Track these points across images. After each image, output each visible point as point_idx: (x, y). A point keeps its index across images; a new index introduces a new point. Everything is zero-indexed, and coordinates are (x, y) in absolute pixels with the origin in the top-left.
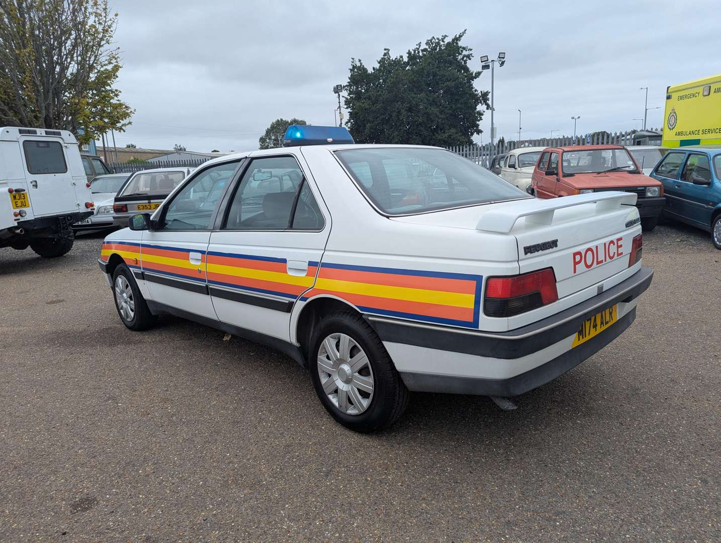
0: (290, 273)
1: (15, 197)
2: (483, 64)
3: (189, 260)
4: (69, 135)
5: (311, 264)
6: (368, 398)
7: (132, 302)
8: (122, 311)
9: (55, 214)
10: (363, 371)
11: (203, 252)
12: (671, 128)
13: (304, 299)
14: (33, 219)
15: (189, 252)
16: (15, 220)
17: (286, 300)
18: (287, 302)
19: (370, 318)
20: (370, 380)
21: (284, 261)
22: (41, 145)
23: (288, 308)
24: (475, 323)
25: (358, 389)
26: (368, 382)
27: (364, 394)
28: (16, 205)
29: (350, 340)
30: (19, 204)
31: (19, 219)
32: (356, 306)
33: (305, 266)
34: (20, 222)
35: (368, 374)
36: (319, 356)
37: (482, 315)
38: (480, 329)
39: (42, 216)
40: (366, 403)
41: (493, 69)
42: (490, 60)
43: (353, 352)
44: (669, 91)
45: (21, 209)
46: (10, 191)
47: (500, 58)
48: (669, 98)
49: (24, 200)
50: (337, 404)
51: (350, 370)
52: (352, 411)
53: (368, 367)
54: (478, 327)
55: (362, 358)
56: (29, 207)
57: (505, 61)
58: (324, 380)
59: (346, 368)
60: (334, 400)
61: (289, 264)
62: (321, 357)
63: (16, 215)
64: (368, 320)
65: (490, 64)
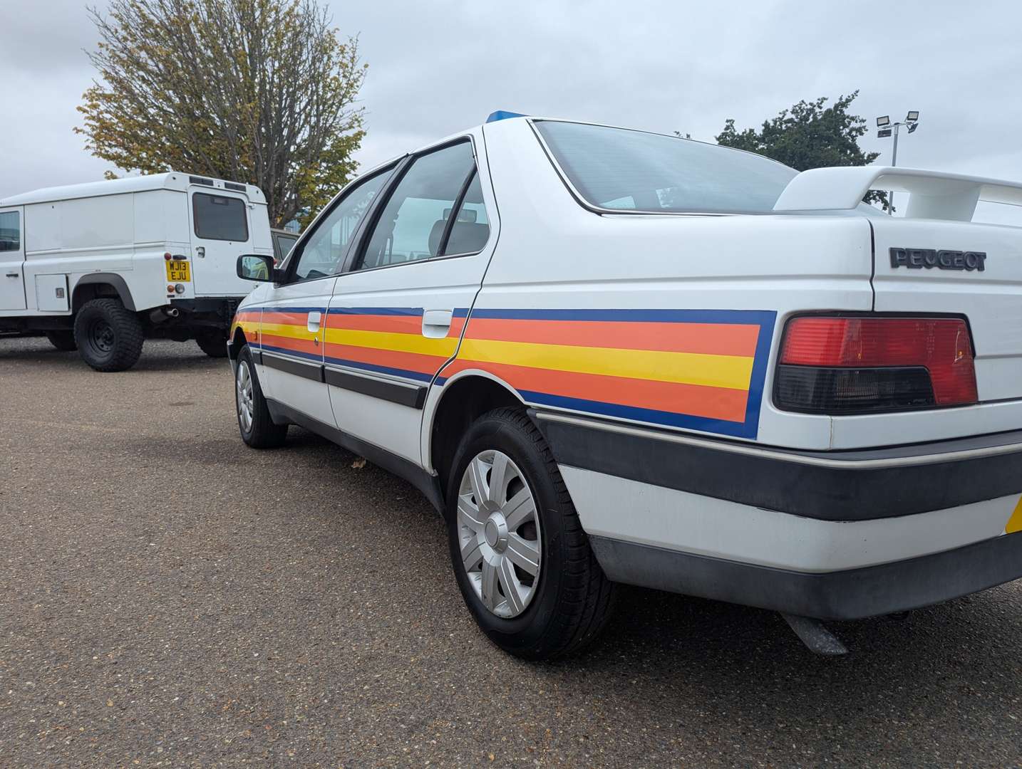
0: (427, 334)
1: (172, 266)
2: (881, 128)
3: (306, 325)
4: (257, 192)
5: (458, 313)
6: (530, 585)
7: (251, 402)
8: (241, 416)
9: (224, 296)
10: (525, 530)
11: (322, 310)
13: (440, 382)
14: (193, 298)
15: (308, 312)
16: (169, 296)
17: (415, 384)
18: (417, 388)
19: (539, 415)
20: (535, 547)
21: (419, 312)
22: (217, 201)
23: (417, 400)
24: (750, 426)
25: (515, 566)
26: (530, 553)
27: (525, 578)
28: (173, 276)
29: (508, 463)
30: (177, 275)
31: (173, 296)
32: (518, 390)
33: (447, 319)
34: (175, 300)
35: (534, 538)
36: (460, 496)
37: (767, 406)
38: (761, 439)
39: (206, 296)
40: (525, 594)
41: (896, 136)
42: (892, 123)
43: (513, 487)
45: (179, 283)
46: (167, 257)
47: (909, 119)
49: (183, 271)
50: (479, 592)
51: (506, 525)
52: (502, 610)
53: (533, 522)
54: (755, 435)
55: (526, 502)
56: (189, 281)
57: (917, 125)
58: (464, 543)
59: (498, 519)
60: (476, 582)
61: (426, 318)
62: (464, 498)
63: (170, 290)
64: (536, 418)
65: (893, 129)
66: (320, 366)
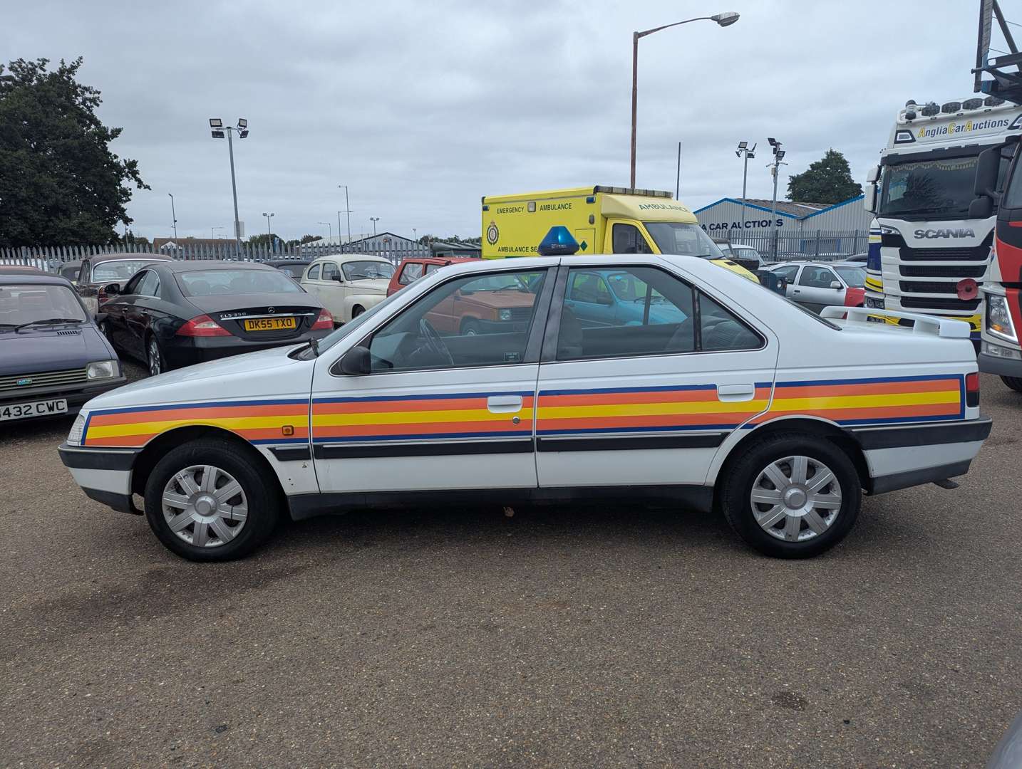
0: (723, 400)
2: (214, 129)
3: (486, 408)
5: (758, 385)
6: (831, 514)
7: (239, 509)
10: (823, 489)
11: (527, 394)
12: (492, 242)
13: (748, 427)
15: (486, 397)
17: (716, 432)
18: (720, 434)
19: (854, 430)
20: (835, 495)
21: (714, 387)
23: (718, 441)
24: (962, 414)
29: (808, 460)
32: (835, 421)
33: (752, 389)
35: (829, 491)
36: (753, 490)
37: (966, 406)
38: (966, 419)
40: (827, 521)
41: (230, 139)
42: (224, 126)
44: (485, 202)
47: (240, 126)
48: (485, 209)
52: (806, 536)
53: (832, 484)
54: (964, 417)
57: (247, 132)
61: (721, 390)
62: (758, 490)
64: (852, 432)
65: (226, 132)
66: (530, 440)
